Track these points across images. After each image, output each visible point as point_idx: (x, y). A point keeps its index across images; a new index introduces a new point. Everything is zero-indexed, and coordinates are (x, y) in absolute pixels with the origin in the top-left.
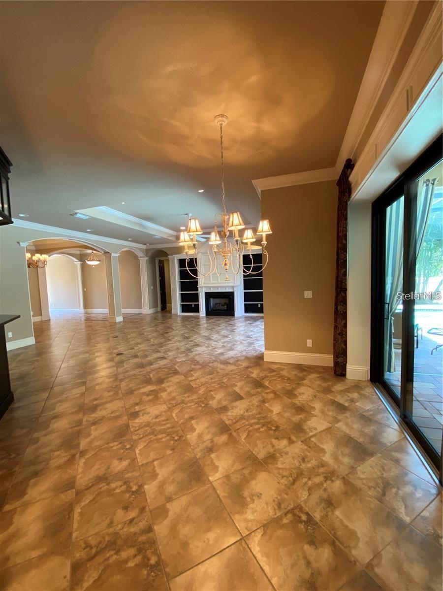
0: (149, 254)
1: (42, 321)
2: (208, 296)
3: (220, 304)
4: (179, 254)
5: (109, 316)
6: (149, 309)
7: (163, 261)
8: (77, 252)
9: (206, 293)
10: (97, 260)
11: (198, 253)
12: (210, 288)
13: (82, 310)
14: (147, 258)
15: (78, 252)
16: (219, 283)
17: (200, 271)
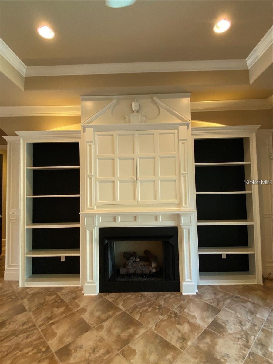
3: (135, 255)
11: (84, 129)
16: (137, 205)
17: (89, 173)
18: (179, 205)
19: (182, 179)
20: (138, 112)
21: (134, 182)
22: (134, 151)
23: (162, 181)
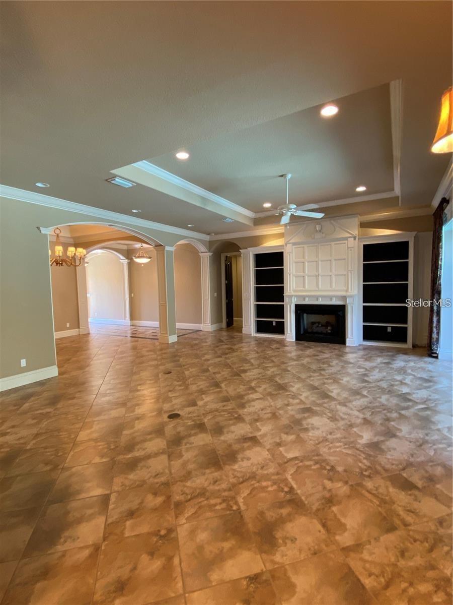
0: (213, 249)
1: (79, 335)
2: (301, 310)
3: (319, 323)
4: (256, 246)
5: (159, 334)
6: (211, 325)
7: (231, 258)
8: (123, 244)
9: (297, 306)
10: (146, 257)
11: (286, 244)
12: (304, 298)
13: (128, 321)
14: (211, 254)
15: (125, 247)
16: (319, 291)
17: (289, 271)
18: (347, 291)
19: (349, 274)
20: (320, 231)
21: (317, 276)
22: (317, 256)
23: (335, 275)
